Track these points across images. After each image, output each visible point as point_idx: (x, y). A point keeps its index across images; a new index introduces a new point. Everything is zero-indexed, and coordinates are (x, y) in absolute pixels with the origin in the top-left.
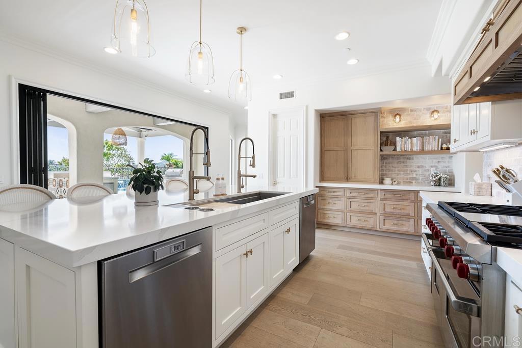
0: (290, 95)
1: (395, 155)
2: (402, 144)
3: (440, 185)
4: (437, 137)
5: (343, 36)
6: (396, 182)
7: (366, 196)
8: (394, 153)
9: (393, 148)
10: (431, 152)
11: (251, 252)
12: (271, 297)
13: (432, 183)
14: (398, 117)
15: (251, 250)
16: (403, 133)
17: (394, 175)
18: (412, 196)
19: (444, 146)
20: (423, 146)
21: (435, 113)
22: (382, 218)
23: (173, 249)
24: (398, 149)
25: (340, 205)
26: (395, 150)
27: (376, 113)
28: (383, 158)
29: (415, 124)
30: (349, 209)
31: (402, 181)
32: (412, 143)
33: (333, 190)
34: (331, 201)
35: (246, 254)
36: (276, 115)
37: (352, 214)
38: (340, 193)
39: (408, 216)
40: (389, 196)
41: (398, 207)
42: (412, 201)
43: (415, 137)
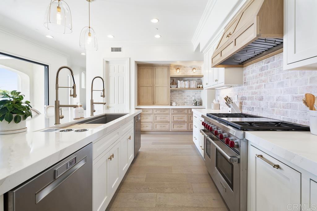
0: (119, 50)
1: (177, 90)
2: (181, 84)
3: (196, 105)
4: (195, 81)
5: (155, 21)
6: (178, 105)
7: (164, 112)
8: (177, 89)
9: (176, 86)
10: (193, 89)
11: (113, 156)
12: (122, 184)
13: (194, 104)
14: (178, 70)
15: (113, 154)
16: (181, 78)
17: (177, 101)
18: (186, 111)
19: (198, 86)
20: (190, 85)
21: (194, 70)
22: (173, 124)
23: (69, 165)
24: (179, 87)
25: (150, 119)
26: (177, 87)
27: (168, 66)
28: (172, 91)
29: (186, 74)
30: (155, 121)
31: (180, 104)
32: (185, 84)
33: (147, 110)
34: (145, 117)
35: (111, 158)
36: (109, 62)
37: (156, 124)
38: (150, 112)
39: (184, 122)
40: (175, 112)
41: (180, 117)
42: (186, 114)
43: (186, 81)
